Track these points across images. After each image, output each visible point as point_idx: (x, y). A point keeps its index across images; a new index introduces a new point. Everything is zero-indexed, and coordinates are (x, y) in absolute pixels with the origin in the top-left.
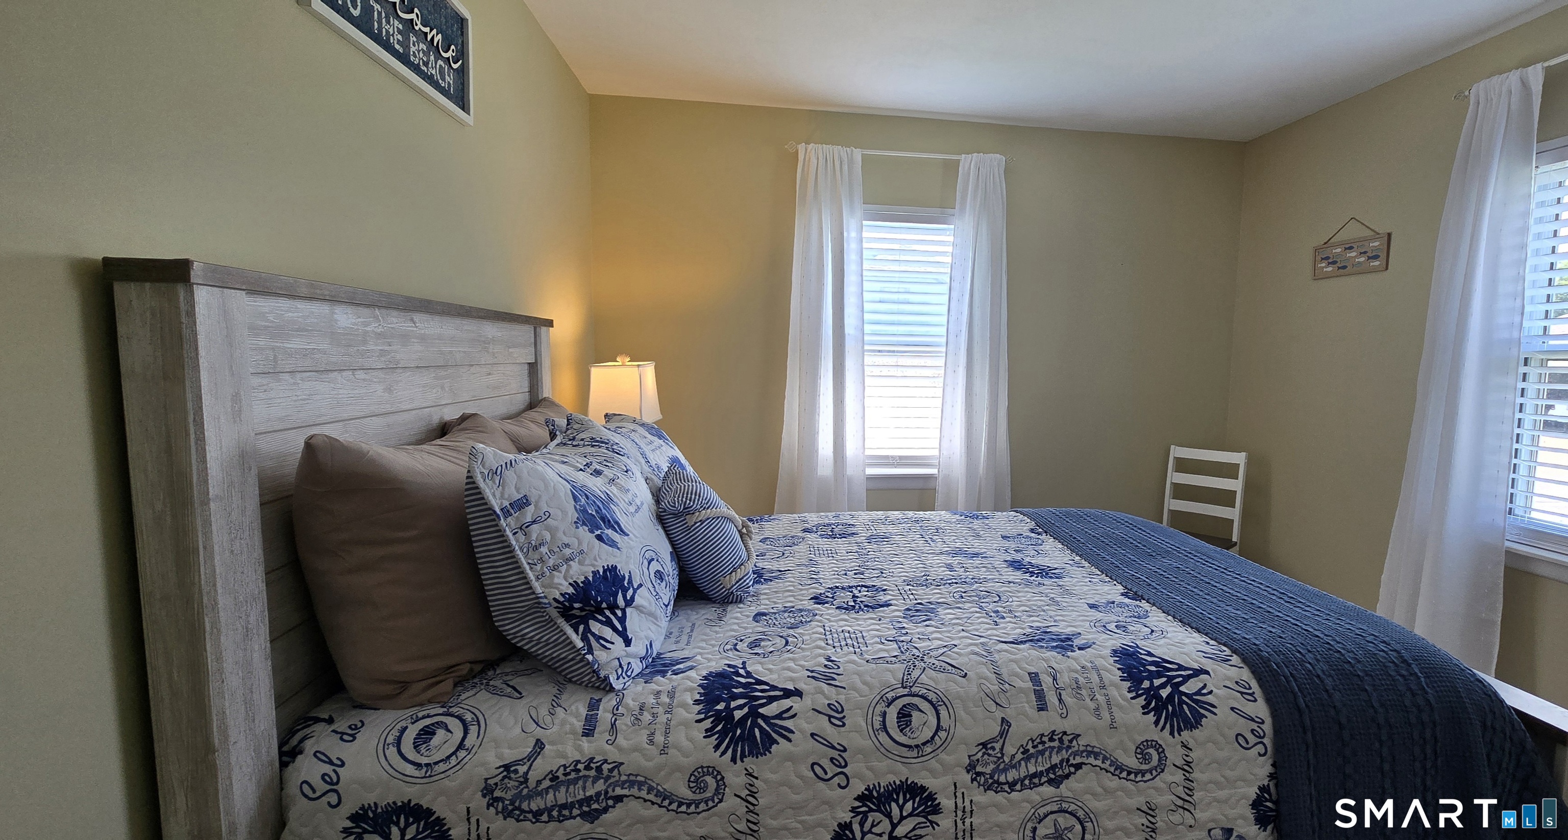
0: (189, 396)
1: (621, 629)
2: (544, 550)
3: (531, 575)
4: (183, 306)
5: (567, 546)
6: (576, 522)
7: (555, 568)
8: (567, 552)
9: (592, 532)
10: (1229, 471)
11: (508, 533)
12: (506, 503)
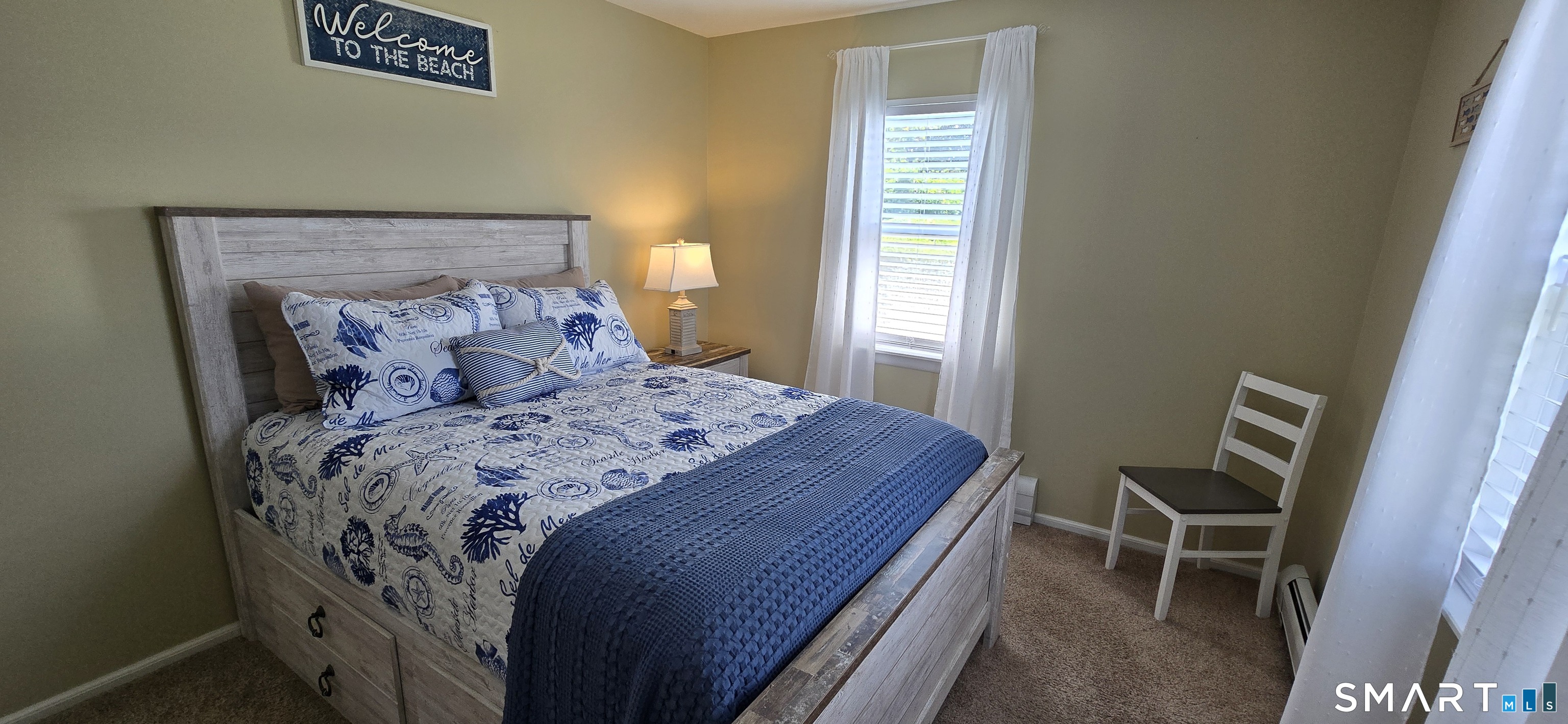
0: (176, 262)
1: (348, 400)
2: (315, 350)
3: (310, 362)
4: (169, 226)
5: (328, 350)
6: (334, 339)
7: (321, 360)
8: (328, 353)
9: (345, 345)
10: (1294, 415)
11: (298, 338)
12: (297, 324)
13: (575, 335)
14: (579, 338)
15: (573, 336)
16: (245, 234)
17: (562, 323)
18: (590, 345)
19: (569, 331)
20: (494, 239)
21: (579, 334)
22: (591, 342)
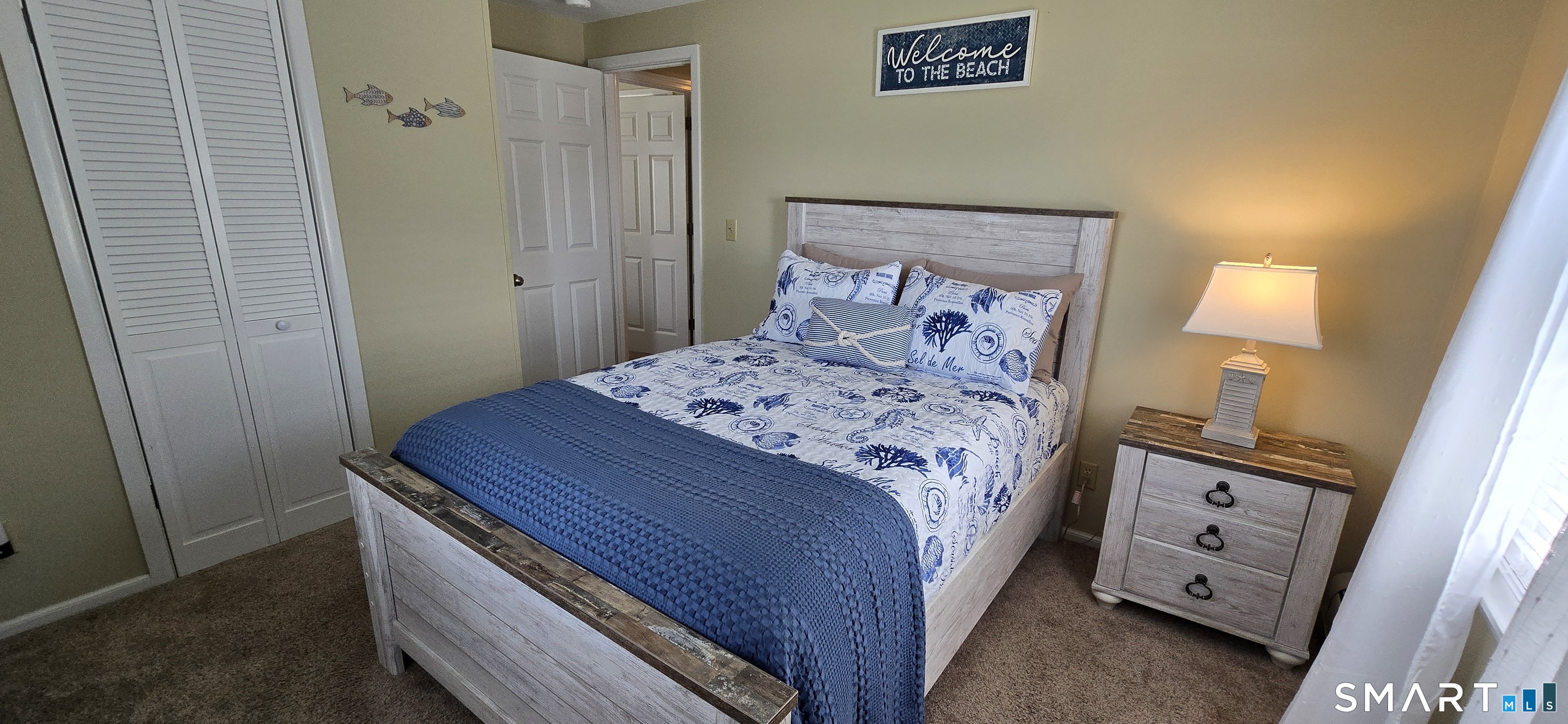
13: (933, 331)
14: (935, 334)
15: (931, 331)
16: (818, 214)
17: (930, 316)
18: (942, 346)
19: (930, 325)
20: (984, 231)
21: (938, 331)
22: (946, 341)
